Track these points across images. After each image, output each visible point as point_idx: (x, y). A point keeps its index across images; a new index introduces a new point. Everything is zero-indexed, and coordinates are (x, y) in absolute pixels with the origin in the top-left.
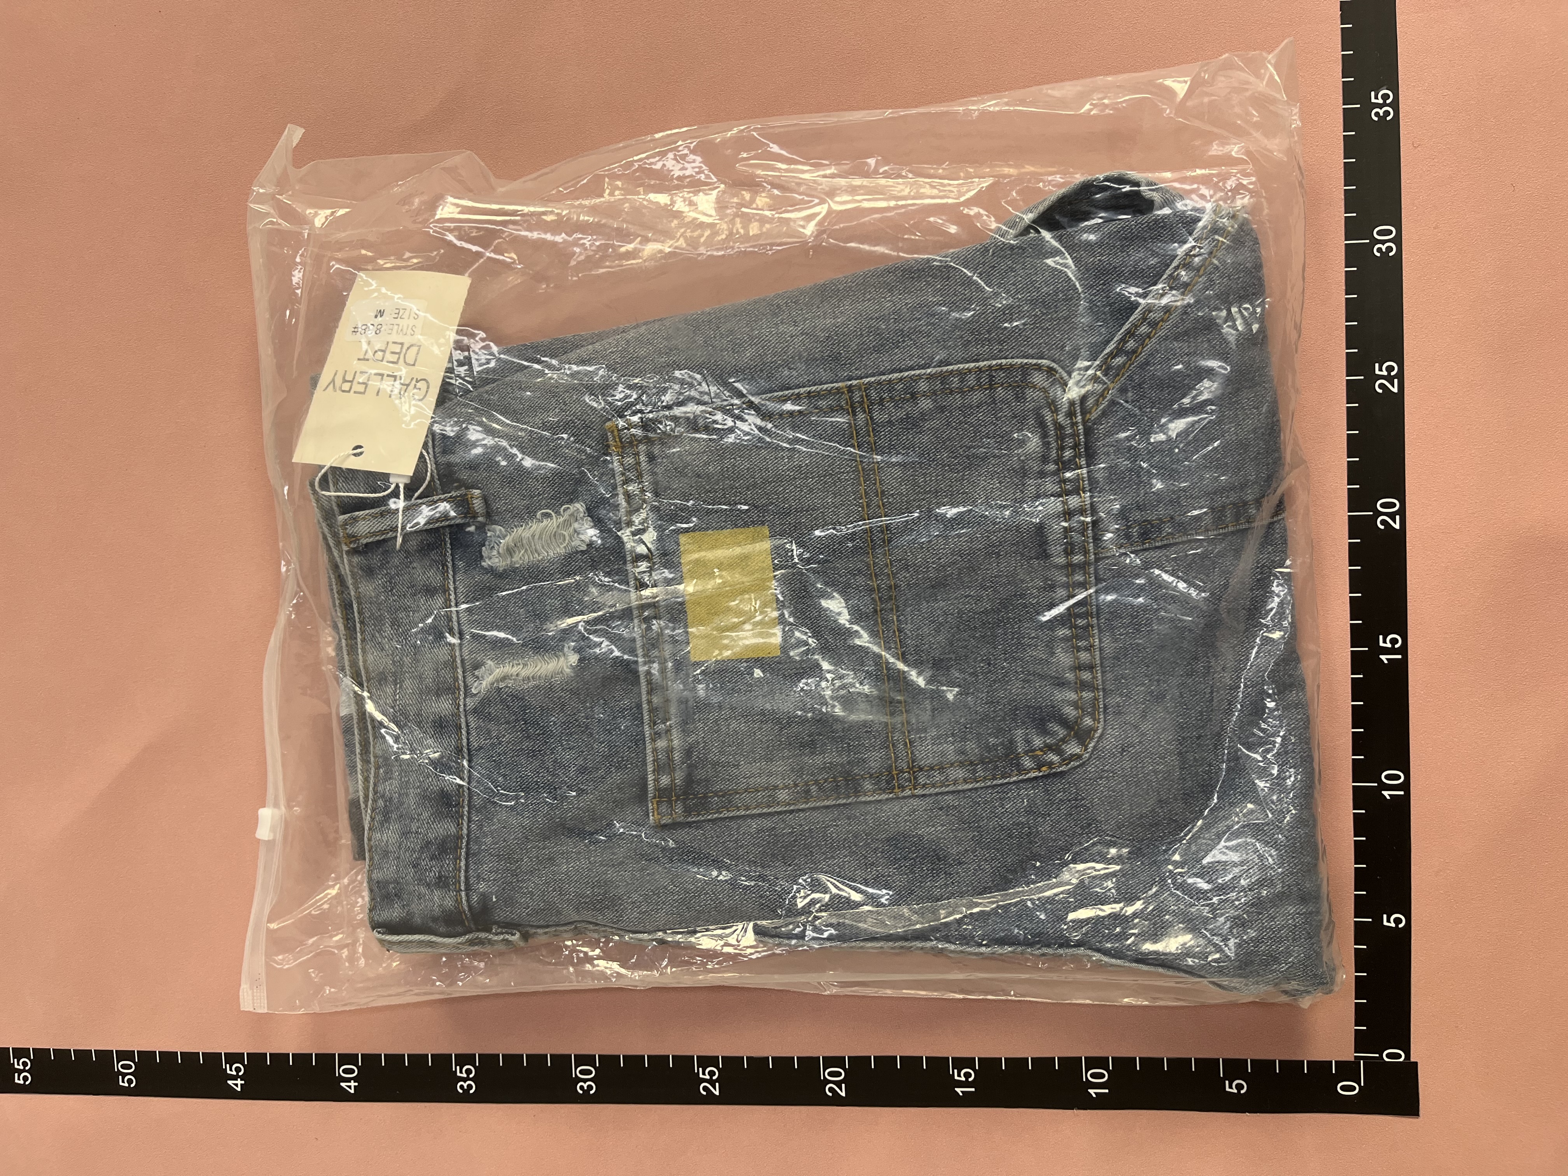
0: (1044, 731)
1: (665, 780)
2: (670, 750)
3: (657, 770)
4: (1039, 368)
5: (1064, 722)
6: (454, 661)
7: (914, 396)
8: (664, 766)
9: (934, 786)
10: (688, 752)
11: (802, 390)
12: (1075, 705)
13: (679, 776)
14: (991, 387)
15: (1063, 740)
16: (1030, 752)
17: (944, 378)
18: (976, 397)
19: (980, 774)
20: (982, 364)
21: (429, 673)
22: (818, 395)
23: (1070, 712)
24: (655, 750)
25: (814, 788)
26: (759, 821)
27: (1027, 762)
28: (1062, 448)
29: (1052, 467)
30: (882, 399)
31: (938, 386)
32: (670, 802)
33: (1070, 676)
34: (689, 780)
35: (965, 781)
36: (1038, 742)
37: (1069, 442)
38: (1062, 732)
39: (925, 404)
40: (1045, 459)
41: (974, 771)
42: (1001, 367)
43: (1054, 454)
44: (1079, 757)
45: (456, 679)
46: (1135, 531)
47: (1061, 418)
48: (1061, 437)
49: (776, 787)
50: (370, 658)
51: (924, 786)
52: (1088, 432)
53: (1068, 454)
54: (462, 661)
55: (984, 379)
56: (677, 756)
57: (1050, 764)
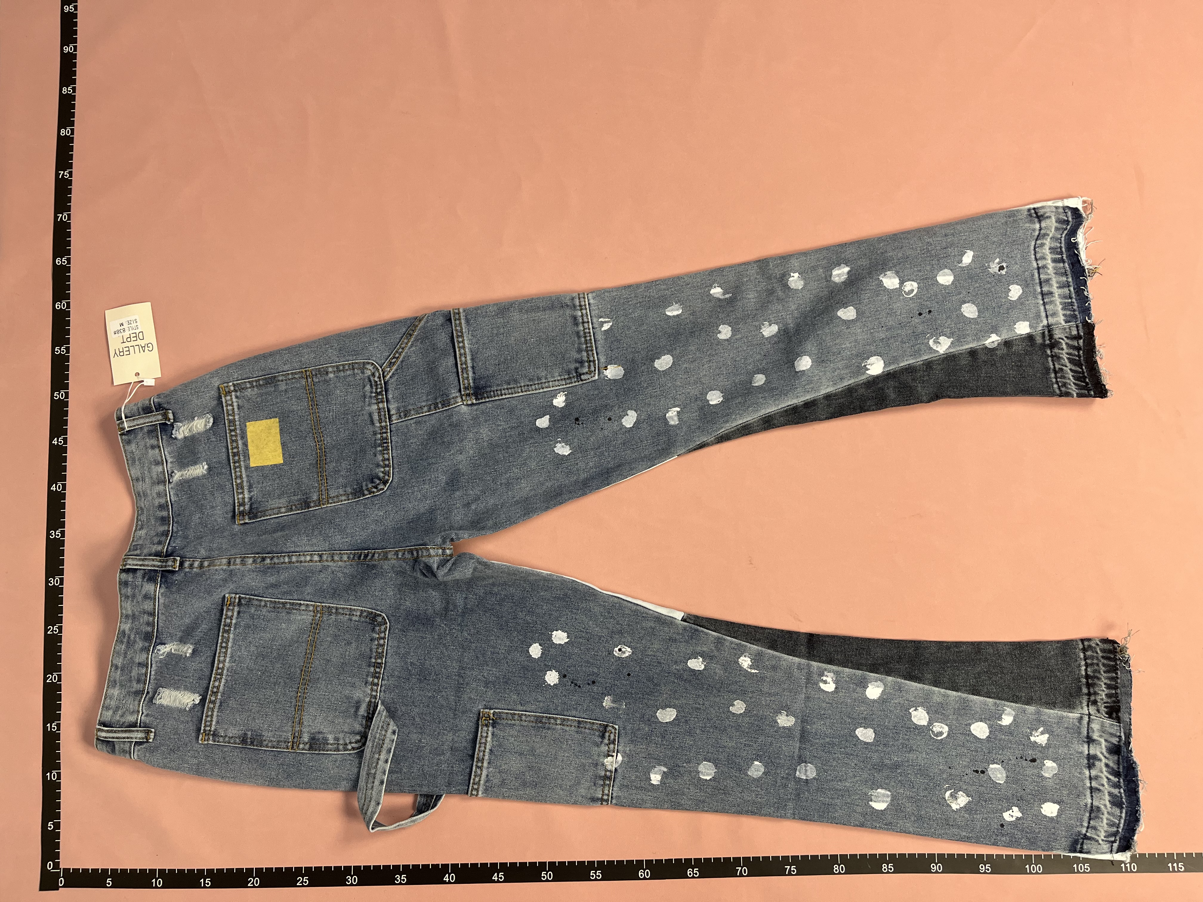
0: (372, 482)
1: (242, 508)
2: (244, 498)
3: (240, 505)
4: (369, 363)
5: (379, 479)
6: (164, 471)
7: (327, 373)
8: (242, 504)
9: (334, 503)
10: (251, 499)
11: (289, 372)
12: (383, 472)
13: (247, 507)
14: (353, 369)
15: (378, 484)
16: (367, 489)
17: (337, 367)
18: (348, 372)
19: (350, 497)
20: (350, 362)
21: (155, 477)
22: (295, 373)
23: (381, 475)
24: (238, 499)
25: (294, 507)
26: (274, 520)
27: (366, 492)
28: (377, 389)
29: (374, 395)
30: (316, 374)
31: (335, 369)
32: (243, 515)
33: (381, 463)
34: (251, 508)
35: (345, 500)
36: (370, 486)
37: (379, 386)
38: (378, 482)
39: (331, 375)
40: (371, 392)
41: (348, 497)
42: (356, 363)
43: (374, 390)
44: (383, 489)
45: (165, 478)
46: (402, 414)
47: (376, 379)
48: (377, 385)
49: (281, 508)
50: (132, 472)
51: (331, 503)
52: (385, 383)
53: (379, 390)
54: (167, 471)
55: (351, 367)
56: (246, 500)
57: (374, 492)
